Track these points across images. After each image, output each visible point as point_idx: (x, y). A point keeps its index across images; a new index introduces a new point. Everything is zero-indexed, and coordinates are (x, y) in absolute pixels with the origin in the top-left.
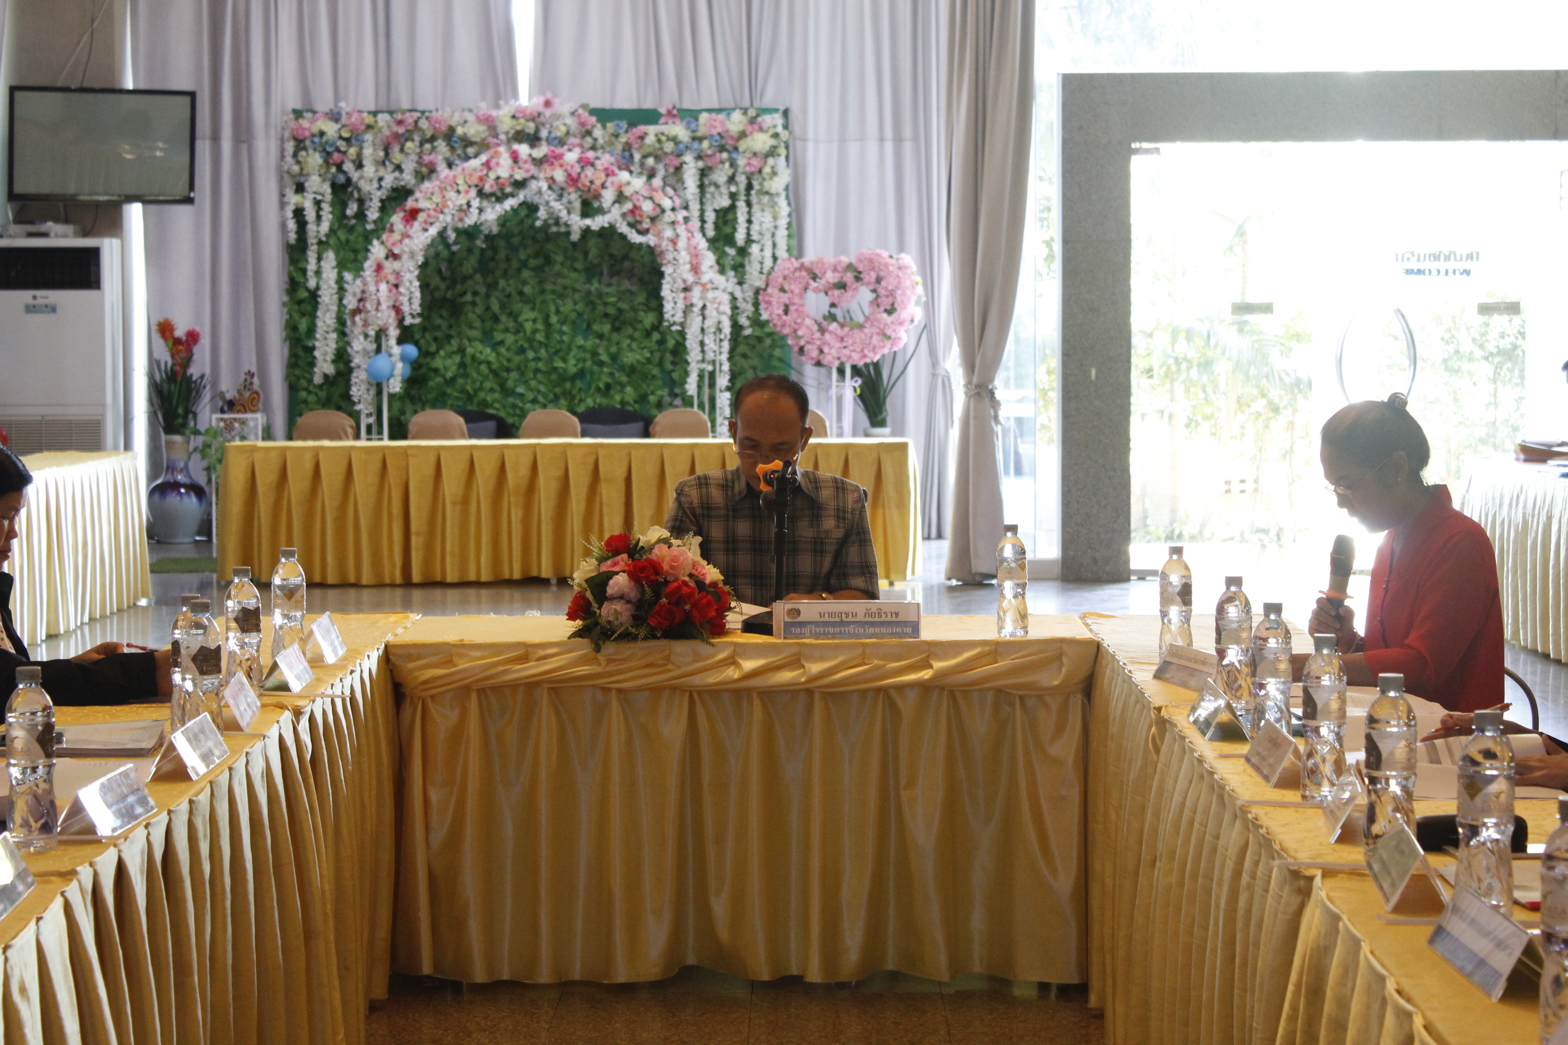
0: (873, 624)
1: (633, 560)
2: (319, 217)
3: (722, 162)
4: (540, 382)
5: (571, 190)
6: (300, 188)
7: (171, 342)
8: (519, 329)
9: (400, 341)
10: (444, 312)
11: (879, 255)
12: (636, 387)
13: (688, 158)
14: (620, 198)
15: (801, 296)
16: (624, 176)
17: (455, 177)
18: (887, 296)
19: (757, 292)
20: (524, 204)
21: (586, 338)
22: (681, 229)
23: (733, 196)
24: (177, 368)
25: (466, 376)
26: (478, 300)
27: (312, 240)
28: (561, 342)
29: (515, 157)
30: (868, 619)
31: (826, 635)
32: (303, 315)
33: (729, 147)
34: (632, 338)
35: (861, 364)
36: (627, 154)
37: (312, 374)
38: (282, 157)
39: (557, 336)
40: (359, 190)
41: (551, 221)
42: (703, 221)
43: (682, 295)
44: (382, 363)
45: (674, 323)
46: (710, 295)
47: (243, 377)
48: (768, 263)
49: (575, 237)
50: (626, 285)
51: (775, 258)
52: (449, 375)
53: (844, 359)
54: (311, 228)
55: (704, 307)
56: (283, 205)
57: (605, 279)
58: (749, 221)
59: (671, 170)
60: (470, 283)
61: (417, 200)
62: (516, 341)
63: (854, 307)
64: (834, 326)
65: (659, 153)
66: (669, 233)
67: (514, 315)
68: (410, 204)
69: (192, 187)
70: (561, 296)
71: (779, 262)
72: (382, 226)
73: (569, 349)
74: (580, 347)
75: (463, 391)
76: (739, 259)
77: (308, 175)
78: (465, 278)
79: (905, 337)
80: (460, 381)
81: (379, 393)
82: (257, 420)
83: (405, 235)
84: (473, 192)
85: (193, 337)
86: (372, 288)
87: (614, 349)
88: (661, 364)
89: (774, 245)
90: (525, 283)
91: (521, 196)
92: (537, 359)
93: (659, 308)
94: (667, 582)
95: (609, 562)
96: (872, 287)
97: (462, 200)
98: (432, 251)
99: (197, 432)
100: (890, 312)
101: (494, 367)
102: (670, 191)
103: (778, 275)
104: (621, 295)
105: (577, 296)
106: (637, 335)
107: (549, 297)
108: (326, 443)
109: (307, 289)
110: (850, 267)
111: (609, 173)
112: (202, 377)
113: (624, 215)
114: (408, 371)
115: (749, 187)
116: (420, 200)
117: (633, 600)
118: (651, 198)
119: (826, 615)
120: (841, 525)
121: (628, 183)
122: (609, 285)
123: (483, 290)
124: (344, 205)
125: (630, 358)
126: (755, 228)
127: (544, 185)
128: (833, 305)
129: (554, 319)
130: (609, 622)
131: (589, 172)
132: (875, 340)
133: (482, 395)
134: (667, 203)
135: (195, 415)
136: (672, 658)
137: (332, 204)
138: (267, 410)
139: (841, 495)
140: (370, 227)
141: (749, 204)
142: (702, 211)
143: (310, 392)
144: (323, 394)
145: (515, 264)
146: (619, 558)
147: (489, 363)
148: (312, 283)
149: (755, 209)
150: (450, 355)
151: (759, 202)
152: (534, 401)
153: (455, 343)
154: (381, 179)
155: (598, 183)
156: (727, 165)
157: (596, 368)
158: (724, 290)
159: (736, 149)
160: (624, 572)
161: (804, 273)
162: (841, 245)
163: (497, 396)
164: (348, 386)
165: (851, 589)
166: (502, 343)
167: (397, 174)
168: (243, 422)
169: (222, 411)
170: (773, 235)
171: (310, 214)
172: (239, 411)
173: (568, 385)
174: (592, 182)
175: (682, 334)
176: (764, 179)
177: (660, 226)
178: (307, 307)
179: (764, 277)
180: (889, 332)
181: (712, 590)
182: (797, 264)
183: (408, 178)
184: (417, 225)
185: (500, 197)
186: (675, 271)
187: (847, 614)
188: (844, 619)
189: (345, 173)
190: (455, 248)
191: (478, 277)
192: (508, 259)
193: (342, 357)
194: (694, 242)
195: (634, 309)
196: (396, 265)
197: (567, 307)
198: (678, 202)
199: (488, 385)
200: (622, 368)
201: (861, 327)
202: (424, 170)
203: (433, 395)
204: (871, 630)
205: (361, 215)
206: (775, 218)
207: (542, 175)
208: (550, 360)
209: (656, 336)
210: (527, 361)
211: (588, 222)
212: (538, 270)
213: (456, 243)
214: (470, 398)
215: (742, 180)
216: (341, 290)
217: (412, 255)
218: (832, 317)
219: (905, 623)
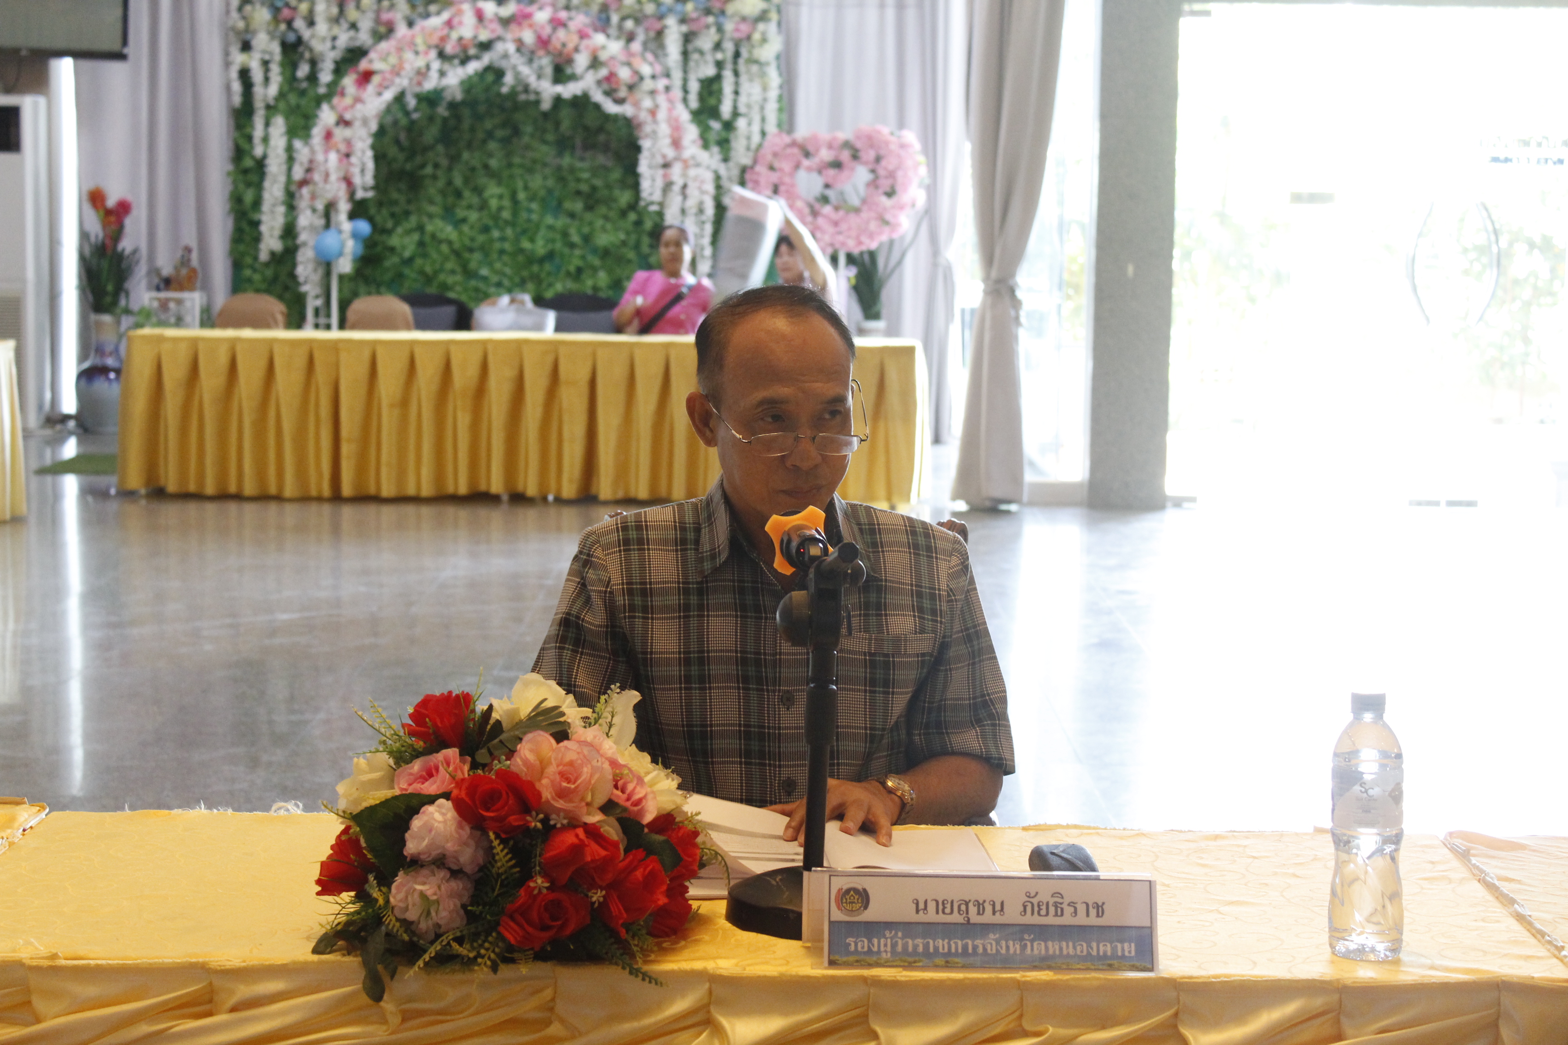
0: (1042, 932)
1: (474, 766)
2: (267, 80)
3: (708, 27)
4: (505, 264)
5: (541, 53)
6: (246, 47)
7: (102, 213)
8: (483, 206)
9: (353, 216)
10: (403, 186)
11: (879, 132)
12: (610, 272)
13: (671, 22)
14: (595, 63)
15: (792, 174)
16: (599, 39)
17: (413, 36)
18: (886, 177)
19: (744, 170)
20: (489, 69)
21: (556, 217)
22: (661, 99)
23: (719, 65)
24: (108, 242)
25: (425, 256)
26: (439, 173)
27: (259, 105)
28: (529, 221)
29: (480, 16)
30: (1029, 919)
31: (929, 960)
32: (249, 185)
33: (715, 11)
34: (606, 218)
35: (856, 251)
36: (604, 16)
37: (257, 250)
38: (228, 12)
39: (524, 215)
40: (311, 50)
41: (520, 88)
42: (685, 91)
43: (661, 172)
44: (330, 240)
45: (652, 203)
46: (692, 172)
47: (179, 253)
48: (756, 138)
49: (546, 105)
50: (601, 159)
51: (763, 134)
52: (407, 254)
53: (837, 246)
54: (258, 90)
55: (685, 187)
56: (227, 64)
57: (578, 152)
58: (736, 93)
59: (652, 34)
60: (431, 155)
61: (371, 61)
62: (480, 219)
63: (848, 188)
64: (827, 210)
65: (639, 15)
66: (647, 103)
67: (478, 191)
68: (364, 65)
69: (125, 42)
70: (530, 171)
71: (769, 137)
72: (334, 90)
73: (538, 226)
74: (551, 228)
75: (422, 272)
76: (724, 134)
77: (254, 33)
78: (426, 149)
79: (905, 222)
80: (419, 262)
81: (328, 274)
82: (194, 300)
83: (358, 100)
84: (433, 54)
85: (124, 208)
86: (320, 157)
87: (586, 230)
88: (637, 246)
89: (763, 120)
90: (490, 155)
91: (487, 59)
92: (503, 239)
93: (635, 186)
94: (549, 829)
95: (417, 766)
96: (871, 166)
97: (420, 62)
98: (389, 120)
99: (127, 311)
100: (890, 194)
101: (457, 246)
102: (649, 56)
103: (767, 153)
104: (595, 171)
105: (547, 171)
106: (612, 214)
107: (517, 171)
108: (248, 333)
109: (253, 158)
110: (847, 145)
111: (583, 35)
112: (135, 251)
113: (599, 83)
114: (360, 250)
115: (737, 55)
116: (374, 61)
117: (468, 869)
118: (629, 64)
119: (932, 906)
120: (929, 625)
121: (603, 47)
122: (582, 159)
123: (444, 162)
124: (294, 66)
125: (603, 240)
126: (743, 100)
127: (511, 47)
128: (827, 186)
129: (522, 196)
130: (407, 924)
131: (561, 34)
132: (873, 226)
133: (442, 277)
134: (646, 70)
135: (127, 294)
136: (560, 1007)
137: (282, 65)
138: (206, 287)
139: (924, 560)
140: (322, 90)
141: (736, 73)
142: (685, 81)
143: (255, 270)
144: (269, 273)
145: (480, 135)
146: (440, 756)
147: (450, 243)
148: (258, 151)
149: (743, 78)
150: (408, 232)
151: (748, 72)
152: (499, 285)
153: (413, 220)
154: (334, 38)
155: (571, 46)
156: (713, 30)
157: (566, 251)
158: (708, 168)
159: (723, 12)
160: (446, 796)
161: (795, 151)
162: (836, 121)
163: (458, 278)
164: (294, 265)
165: (953, 753)
166: (464, 220)
167: (352, 33)
168: (179, 302)
169: (158, 289)
170: (762, 108)
171: (257, 75)
172: (176, 290)
173: (535, 268)
174: (564, 45)
175: (660, 214)
176: (753, 47)
177: (638, 95)
178: (254, 178)
179: (751, 154)
180: (888, 217)
181: (660, 838)
182: (787, 139)
183: (364, 37)
184: (371, 88)
185: (464, 61)
186: (654, 145)
187: (980, 906)
188: (975, 918)
189: (295, 31)
190: (415, 116)
191: (440, 148)
192: (472, 130)
193: (289, 232)
194: (675, 113)
195: (609, 187)
196: (347, 132)
197: (537, 182)
198: (658, 69)
199: (449, 265)
200: (595, 251)
201: (857, 210)
202: (382, 29)
203: (388, 276)
204: (1038, 948)
205: (313, 78)
206: (765, 89)
207: (509, 36)
208: (517, 240)
209: (632, 216)
210: (491, 241)
211: (559, 89)
212: (506, 141)
213: (416, 110)
214: (429, 279)
215: (729, 46)
216: (291, 159)
217: (365, 122)
218: (825, 200)
219: (1119, 932)
